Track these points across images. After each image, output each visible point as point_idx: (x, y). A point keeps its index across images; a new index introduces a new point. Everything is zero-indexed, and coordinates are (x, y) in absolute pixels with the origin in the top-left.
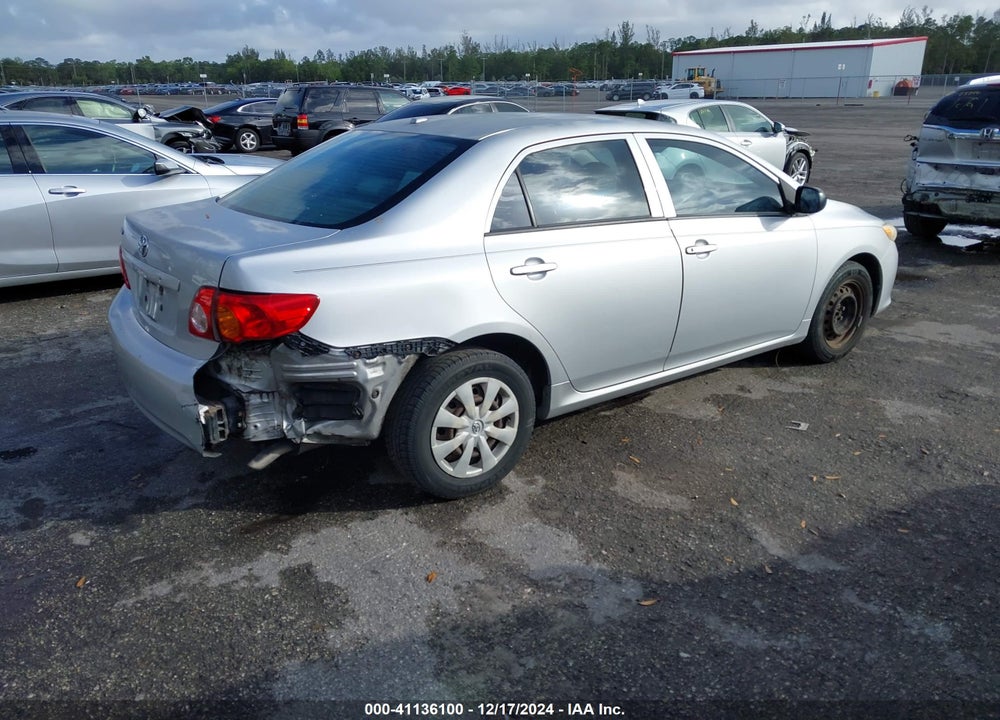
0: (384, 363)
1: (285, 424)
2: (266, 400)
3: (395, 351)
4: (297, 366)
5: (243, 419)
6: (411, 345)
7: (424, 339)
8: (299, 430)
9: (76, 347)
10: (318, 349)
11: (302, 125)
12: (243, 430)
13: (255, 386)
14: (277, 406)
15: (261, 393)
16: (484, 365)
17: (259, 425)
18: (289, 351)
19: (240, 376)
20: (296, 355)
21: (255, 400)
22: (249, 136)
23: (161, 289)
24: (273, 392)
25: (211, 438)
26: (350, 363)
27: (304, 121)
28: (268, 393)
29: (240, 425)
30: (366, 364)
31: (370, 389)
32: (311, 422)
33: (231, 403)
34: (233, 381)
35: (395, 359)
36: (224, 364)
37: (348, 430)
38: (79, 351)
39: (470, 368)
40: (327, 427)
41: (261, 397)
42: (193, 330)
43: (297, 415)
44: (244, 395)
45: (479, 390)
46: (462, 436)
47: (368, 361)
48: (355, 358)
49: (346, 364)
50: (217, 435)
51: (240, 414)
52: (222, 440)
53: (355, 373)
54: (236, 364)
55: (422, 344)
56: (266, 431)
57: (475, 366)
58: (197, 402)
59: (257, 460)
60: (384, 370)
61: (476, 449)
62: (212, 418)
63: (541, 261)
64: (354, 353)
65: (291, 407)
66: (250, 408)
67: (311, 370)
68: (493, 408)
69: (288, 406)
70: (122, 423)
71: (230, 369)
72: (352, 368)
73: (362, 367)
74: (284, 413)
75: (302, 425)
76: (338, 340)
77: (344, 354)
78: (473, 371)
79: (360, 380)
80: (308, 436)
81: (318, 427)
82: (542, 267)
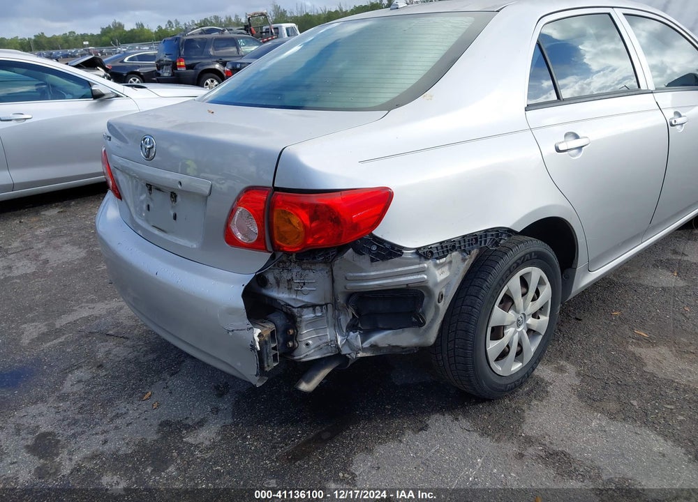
0: (450, 262)
1: (339, 339)
2: (320, 314)
3: (463, 248)
4: (363, 274)
5: (294, 338)
6: (476, 239)
7: (487, 231)
8: (355, 344)
9: (43, 257)
10: (391, 252)
11: (180, 66)
12: (293, 349)
13: (307, 299)
14: (330, 318)
15: (314, 306)
16: (530, 254)
17: (310, 342)
18: (357, 257)
19: (290, 289)
20: (364, 260)
21: (308, 315)
22: (135, 80)
23: (174, 196)
24: (326, 304)
25: (266, 365)
26: (421, 266)
27: (182, 63)
28: (321, 306)
29: (291, 344)
30: (436, 265)
31: (437, 293)
32: (366, 335)
33: (280, 320)
34: (281, 295)
35: (461, 256)
36: (271, 278)
37: (405, 338)
38: (46, 262)
39: (520, 259)
40: (382, 338)
41: (314, 312)
42: (231, 239)
43: (352, 327)
44: (295, 310)
45: (524, 282)
46: (509, 331)
47: (438, 261)
48: (427, 258)
49: (417, 266)
50: (271, 360)
51: (291, 332)
52: (275, 364)
53: (425, 277)
54: (286, 276)
55: (486, 236)
56: (319, 348)
57: (524, 256)
58: (251, 326)
59: (308, 382)
60: (450, 269)
61: (520, 345)
62: (266, 342)
63: (577, 137)
64: (425, 254)
65: (345, 320)
66: (303, 324)
67: (378, 276)
68: (534, 300)
69: (342, 317)
70: (111, 332)
71: (278, 283)
72: (423, 271)
73: (432, 269)
74: (337, 325)
75: (355, 337)
76: (411, 241)
77: (415, 256)
78: (523, 262)
79: (430, 284)
80: (364, 350)
81: (376, 338)
82: (577, 143)
